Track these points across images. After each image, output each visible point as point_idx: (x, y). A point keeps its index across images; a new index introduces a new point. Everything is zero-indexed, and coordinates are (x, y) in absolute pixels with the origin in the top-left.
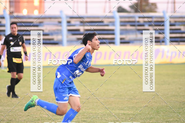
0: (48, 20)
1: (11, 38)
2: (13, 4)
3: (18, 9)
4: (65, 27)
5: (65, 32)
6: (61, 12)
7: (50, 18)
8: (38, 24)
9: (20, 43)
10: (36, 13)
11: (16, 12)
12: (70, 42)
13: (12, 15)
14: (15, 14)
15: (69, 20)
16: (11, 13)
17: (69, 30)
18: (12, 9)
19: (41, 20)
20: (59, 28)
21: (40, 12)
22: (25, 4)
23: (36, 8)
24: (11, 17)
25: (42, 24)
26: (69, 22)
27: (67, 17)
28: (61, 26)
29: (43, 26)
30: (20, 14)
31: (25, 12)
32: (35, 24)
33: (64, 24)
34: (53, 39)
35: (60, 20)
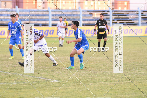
0: (132, 12)
1: (100, 22)
2: (114, 4)
3: (116, 7)
4: (140, 16)
5: (140, 19)
6: (138, 8)
7: (133, 11)
8: (126, 15)
9: (104, 24)
10: (125, 9)
11: (115, 8)
12: (143, 24)
13: (113, 10)
14: (115, 10)
15: (142, 12)
16: (113, 9)
17: (142, 18)
18: (113, 7)
19: (128, 13)
20: (137, 17)
21: (127, 9)
22: (120, 4)
23: (125, 6)
24: (113, 11)
25: (128, 15)
26: (142, 14)
27: (141, 11)
28: (138, 16)
29: (129, 16)
30: (117, 10)
31: (119, 9)
32: (125, 14)
33: (140, 14)
34: (134, 22)
35: (138, 13)
